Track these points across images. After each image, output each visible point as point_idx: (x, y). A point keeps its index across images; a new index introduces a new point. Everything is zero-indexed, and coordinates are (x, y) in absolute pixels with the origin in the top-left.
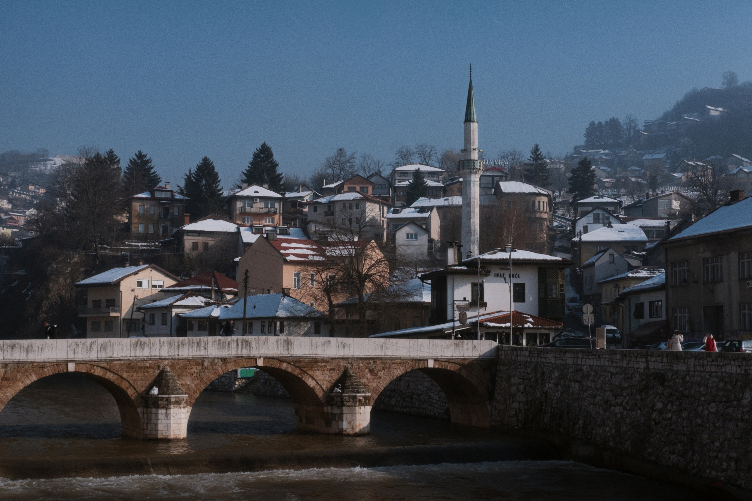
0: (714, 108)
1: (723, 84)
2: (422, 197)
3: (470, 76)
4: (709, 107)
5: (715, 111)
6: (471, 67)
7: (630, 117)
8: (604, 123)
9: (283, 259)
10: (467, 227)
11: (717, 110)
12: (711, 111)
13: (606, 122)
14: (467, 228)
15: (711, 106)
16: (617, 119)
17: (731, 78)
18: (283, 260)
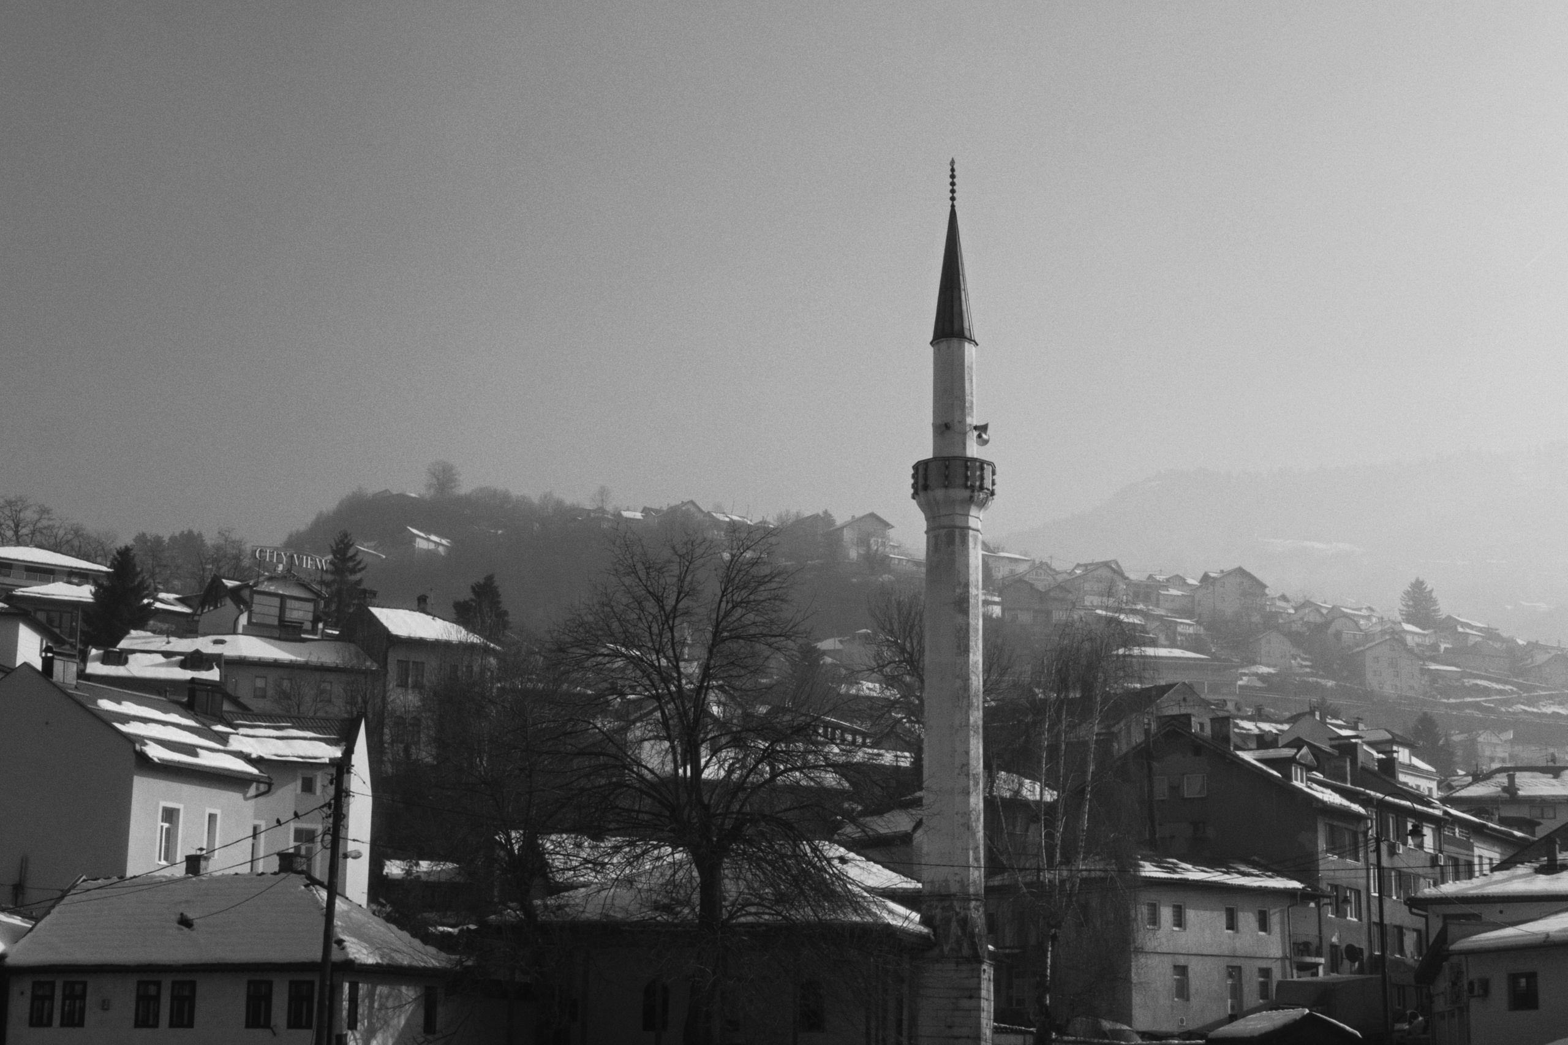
0: (422, 534)
1: (429, 486)
2: (135, 629)
3: (953, 199)
4: (415, 531)
5: (427, 542)
6: (953, 170)
7: (227, 534)
8: (167, 541)
9: (136, 752)
10: (958, 677)
11: (428, 540)
12: (418, 540)
13: (173, 539)
14: (959, 683)
15: (418, 530)
16: (200, 535)
17: (444, 477)
18: (133, 757)
